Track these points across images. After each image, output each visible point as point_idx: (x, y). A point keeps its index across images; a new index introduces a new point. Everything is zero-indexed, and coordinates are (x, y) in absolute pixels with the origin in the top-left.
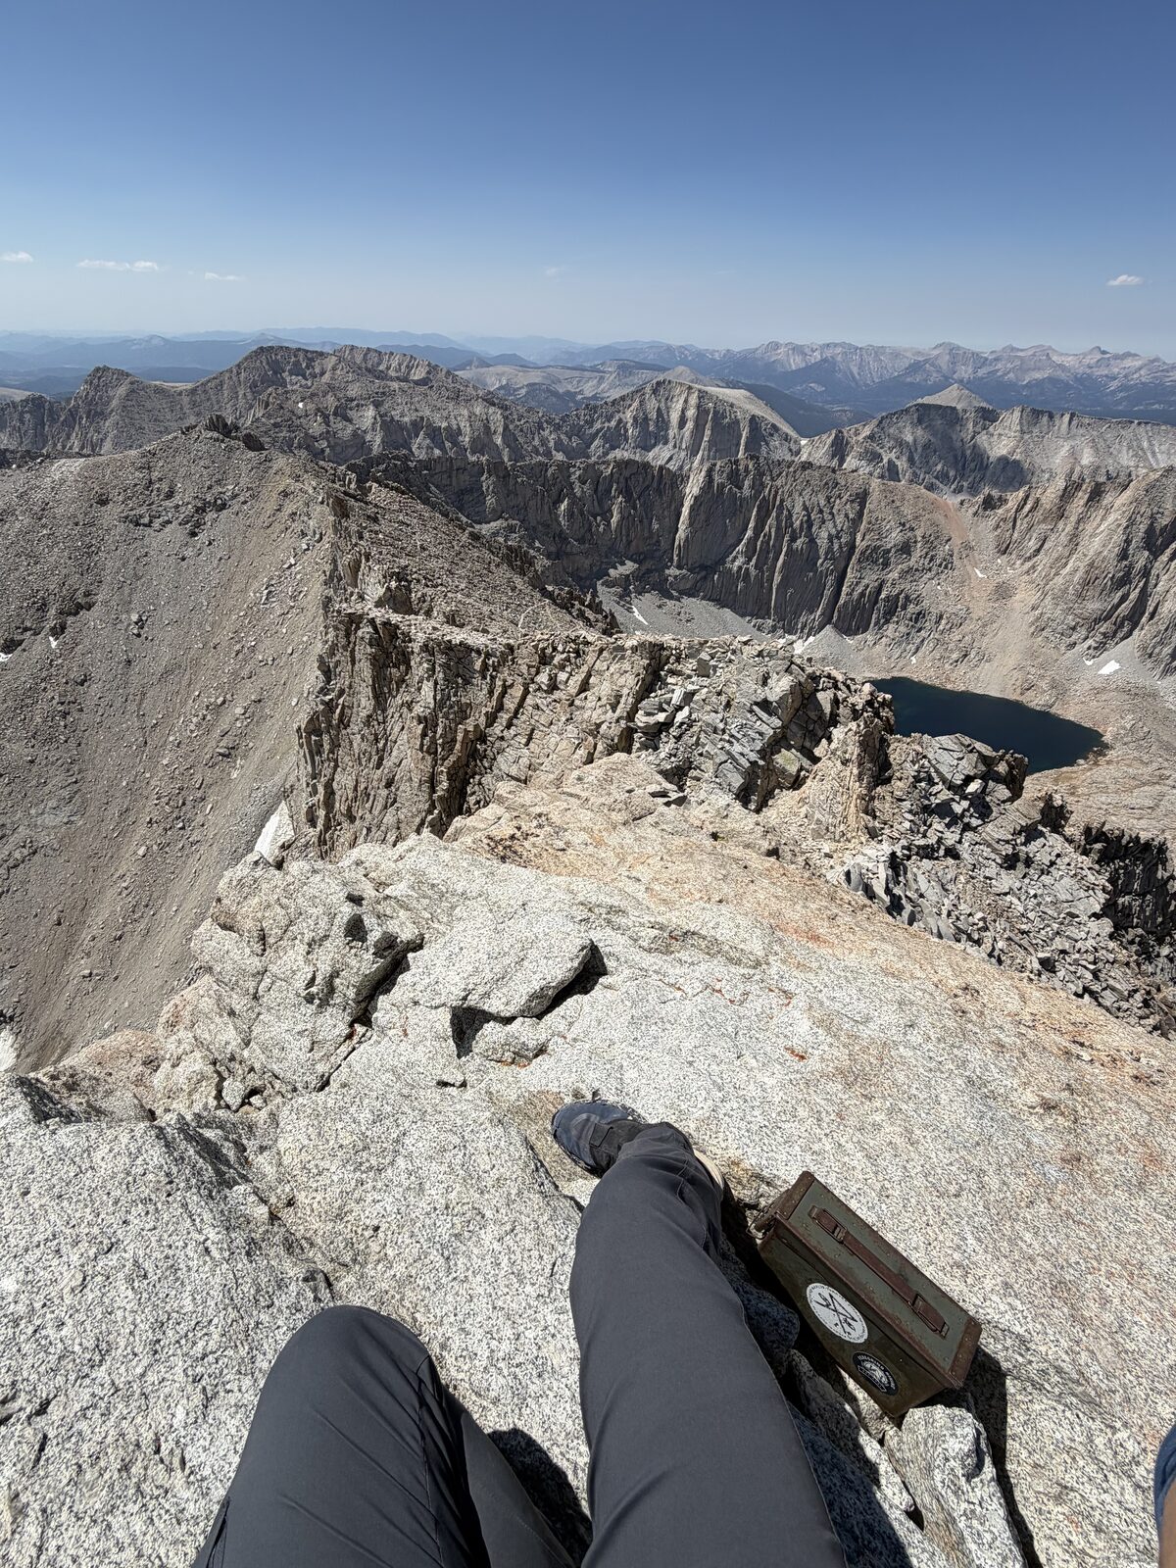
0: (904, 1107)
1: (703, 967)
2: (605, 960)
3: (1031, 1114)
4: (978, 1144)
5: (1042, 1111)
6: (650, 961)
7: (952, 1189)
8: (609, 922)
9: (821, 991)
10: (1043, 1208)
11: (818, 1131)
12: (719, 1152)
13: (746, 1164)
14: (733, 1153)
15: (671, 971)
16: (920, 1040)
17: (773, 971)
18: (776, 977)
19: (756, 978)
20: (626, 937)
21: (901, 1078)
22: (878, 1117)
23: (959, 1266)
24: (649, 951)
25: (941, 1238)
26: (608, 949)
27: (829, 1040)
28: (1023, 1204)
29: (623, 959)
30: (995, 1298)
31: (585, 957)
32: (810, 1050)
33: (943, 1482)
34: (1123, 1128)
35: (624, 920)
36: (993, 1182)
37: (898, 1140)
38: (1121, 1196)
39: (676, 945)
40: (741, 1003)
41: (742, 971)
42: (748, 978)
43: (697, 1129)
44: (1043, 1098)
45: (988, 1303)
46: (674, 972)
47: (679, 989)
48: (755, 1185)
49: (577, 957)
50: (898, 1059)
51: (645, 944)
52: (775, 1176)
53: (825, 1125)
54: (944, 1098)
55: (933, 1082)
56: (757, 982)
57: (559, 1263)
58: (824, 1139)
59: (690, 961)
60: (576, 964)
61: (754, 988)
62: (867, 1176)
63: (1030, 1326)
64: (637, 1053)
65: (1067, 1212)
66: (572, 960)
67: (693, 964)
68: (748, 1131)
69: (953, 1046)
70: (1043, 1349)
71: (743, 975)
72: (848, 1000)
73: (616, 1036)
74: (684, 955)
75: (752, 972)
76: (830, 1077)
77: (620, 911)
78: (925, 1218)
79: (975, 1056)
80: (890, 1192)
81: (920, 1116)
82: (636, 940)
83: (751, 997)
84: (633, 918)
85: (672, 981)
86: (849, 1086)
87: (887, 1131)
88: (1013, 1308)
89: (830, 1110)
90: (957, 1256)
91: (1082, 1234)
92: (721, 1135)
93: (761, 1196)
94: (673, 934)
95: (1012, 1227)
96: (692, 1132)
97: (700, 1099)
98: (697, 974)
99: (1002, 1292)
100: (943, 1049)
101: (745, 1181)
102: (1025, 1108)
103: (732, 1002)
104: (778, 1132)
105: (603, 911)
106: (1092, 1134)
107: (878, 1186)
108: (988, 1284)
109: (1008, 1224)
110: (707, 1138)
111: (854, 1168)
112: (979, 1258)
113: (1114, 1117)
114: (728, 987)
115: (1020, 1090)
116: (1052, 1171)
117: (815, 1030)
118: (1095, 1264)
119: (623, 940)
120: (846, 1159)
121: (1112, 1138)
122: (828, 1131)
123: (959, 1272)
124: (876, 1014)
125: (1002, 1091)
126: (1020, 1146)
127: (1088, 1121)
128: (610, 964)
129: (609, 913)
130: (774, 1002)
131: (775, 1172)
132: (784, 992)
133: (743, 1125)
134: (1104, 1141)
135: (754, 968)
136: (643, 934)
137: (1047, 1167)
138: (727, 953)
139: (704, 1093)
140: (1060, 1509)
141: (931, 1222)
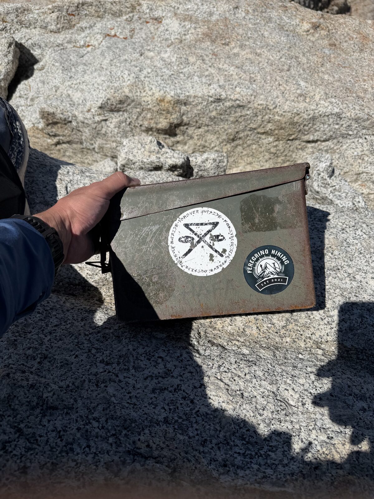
0: (247, 43)
1: (99, 25)
2: (32, 52)
3: (308, 35)
4: (290, 47)
5: (313, 31)
6: (60, 38)
7: (286, 67)
8: (21, 23)
9: (178, 8)
10: (328, 65)
11: (205, 66)
12: (150, 98)
13: (169, 98)
14: (158, 95)
15: (79, 38)
16: (244, 14)
17: (145, 7)
18: (148, 11)
19: (136, 17)
20: (38, 29)
21: (241, 31)
22: (236, 51)
23: (301, 95)
24: (58, 31)
25: (288, 88)
26: (30, 42)
27: (193, 26)
28: (319, 66)
29: (43, 45)
30: (322, 102)
31: (15, 52)
32: (184, 37)
33: (318, 186)
34: (349, 29)
35: (31, 15)
36: (304, 60)
37: (250, 56)
38: (357, 55)
39: (75, 19)
40: (132, 37)
41: (125, 18)
42: (130, 21)
43: (130, 91)
44: (313, 23)
45: (319, 106)
46: (81, 37)
47: (88, 46)
48: (177, 109)
49: (9, 52)
50: (236, 24)
51: (53, 27)
52: (188, 96)
53: (207, 62)
54: (266, 34)
55: (258, 29)
56: (137, 20)
57: (69, 185)
58: (209, 69)
59: (88, 25)
60: (10, 57)
61: (137, 25)
62: (241, 76)
63: (341, 107)
64: (75, 82)
65: (339, 64)
66: (6, 56)
67: (91, 27)
68: (163, 80)
69: (262, 12)
70: (348, 114)
71: (127, 20)
72: (196, 7)
73: (57, 82)
74: (83, 24)
75: (131, 15)
76: (201, 41)
77: (26, 10)
78: (277, 83)
79: (274, 14)
80: (255, 78)
81: (257, 44)
82: (46, 28)
83: (136, 31)
84: (37, 12)
85: (82, 43)
86: (213, 41)
87: (243, 54)
88: (331, 103)
89: (207, 53)
90: (299, 91)
91: (348, 71)
92: (147, 88)
93: (183, 114)
94: (69, 12)
95: (318, 76)
96: (127, 94)
97: (125, 76)
98: (96, 31)
99: (325, 98)
100: (257, 15)
101: (171, 109)
102: (305, 33)
103: (125, 38)
104: (182, 75)
105: (12, 16)
106: (337, 37)
107: (248, 78)
108: (317, 97)
109: (316, 75)
110: (138, 94)
111: (232, 75)
112: (310, 88)
113: (344, 26)
114: (120, 30)
115: (301, 24)
116: (327, 51)
117: (183, 24)
118: (357, 79)
119: (36, 31)
120: (226, 73)
121: (345, 35)
122: (210, 64)
123: (301, 99)
124: (215, 9)
125: (292, 28)
126: (310, 44)
127: (334, 31)
128: (36, 52)
129: (17, 16)
130: (152, 29)
131: (187, 94)
132: (156, 19)
133: (159, 79)
134: (342, 37)
135: (132, 12)
136: (48, 19)
137: (324, 50)
138: (111, 9)
139: (126, 72)
140: (357, 184)
141: (281, 83)
